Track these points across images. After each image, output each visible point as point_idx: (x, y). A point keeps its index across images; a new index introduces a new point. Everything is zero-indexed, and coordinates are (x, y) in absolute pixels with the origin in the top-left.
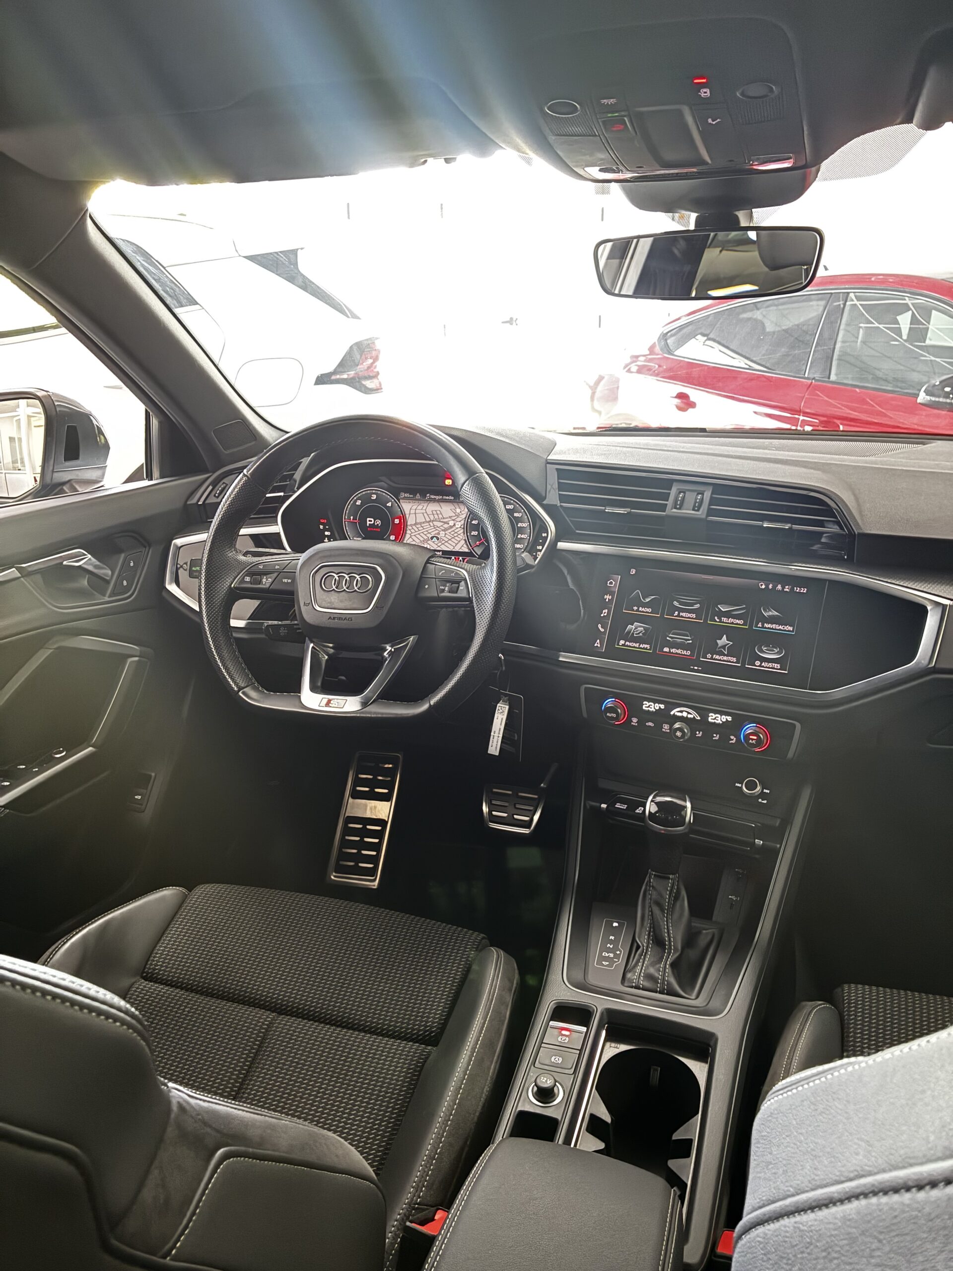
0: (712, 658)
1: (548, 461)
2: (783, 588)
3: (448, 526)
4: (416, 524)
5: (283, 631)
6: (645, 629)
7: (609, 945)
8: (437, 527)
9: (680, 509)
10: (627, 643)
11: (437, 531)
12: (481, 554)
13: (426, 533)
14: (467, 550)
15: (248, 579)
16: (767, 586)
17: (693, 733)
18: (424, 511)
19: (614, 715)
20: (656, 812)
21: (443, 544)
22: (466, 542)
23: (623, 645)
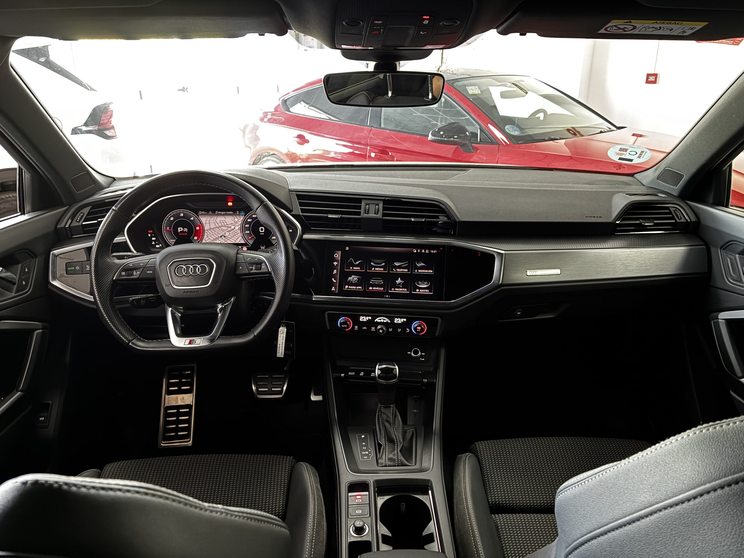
0: (394, 290)
1: (290, 190)
2: (425, 251)
3: (231, 229)
4: (210, 229)
5: (142, 302)
6: (358, 278)
7: (364, 448)
8: (224, 230)
9: (368, 214)
10: (350, 287)
11: (224, 233)
12: (252, 244)
13: (217, 234)
14: (243, 242)
15: (124, 273)
16: (417, 251)
17: (388, 330)
18: (215, 221)
19: (346, 326)
20: (381, 374)
21: (228, 239)
22: (242, 237)
23: (348, 288)
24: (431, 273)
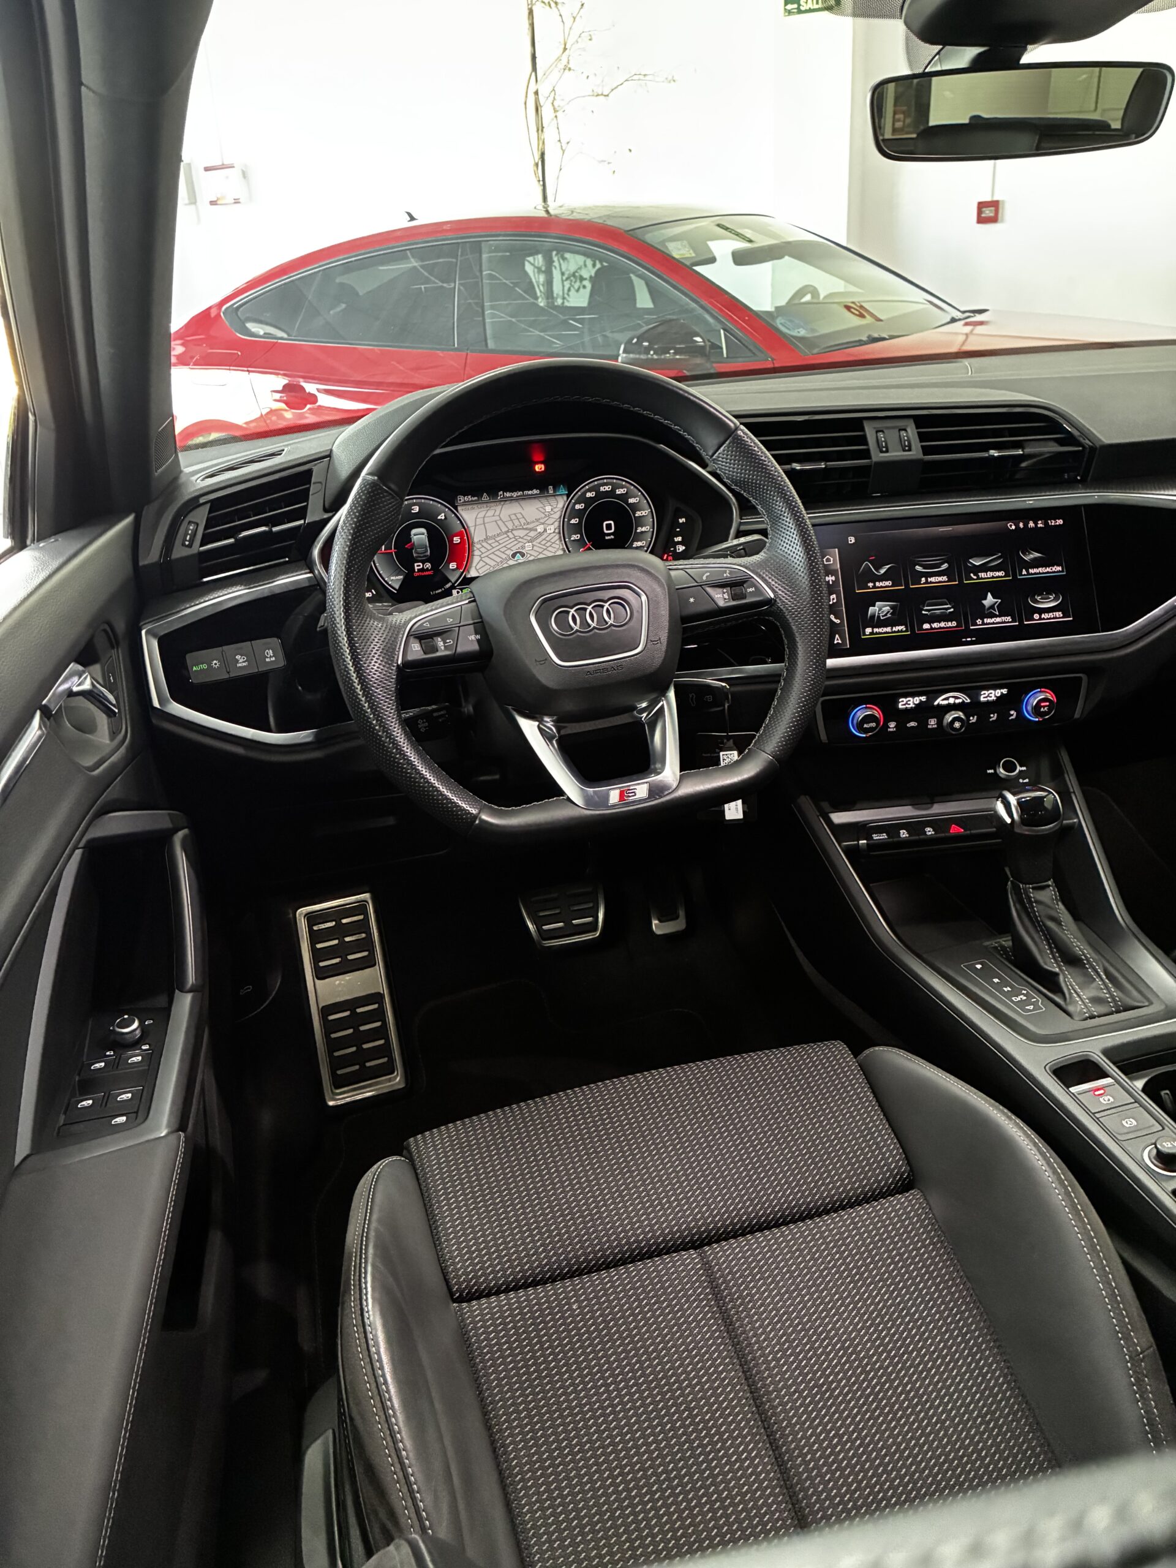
5: (422, 726)
7: (1004, 989)
8: (520, 537)
9: (887, 451)
10: (876, 630)
11: (521, 544)
13: (502, 550)
15: (416, 647)
16: (1017, 526)
17: (969, 719)
18: (498, 518)
22: (565, 552)
23: (872, 634)
24: (1059, 571)
